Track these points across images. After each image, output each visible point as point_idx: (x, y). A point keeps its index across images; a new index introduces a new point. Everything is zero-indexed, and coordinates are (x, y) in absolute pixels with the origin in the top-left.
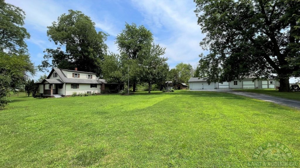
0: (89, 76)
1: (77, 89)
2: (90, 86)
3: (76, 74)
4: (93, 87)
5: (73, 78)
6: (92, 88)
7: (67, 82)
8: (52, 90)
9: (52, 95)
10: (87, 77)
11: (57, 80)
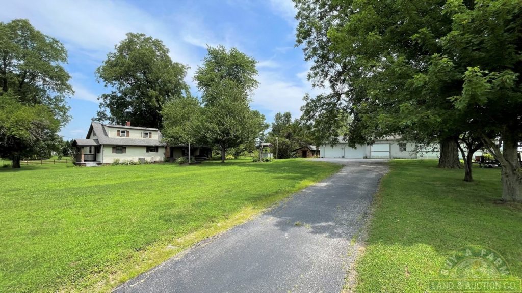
0: (146, 134)
1: (123, 154)
2: (145, 150)
3: (123, 132)
4: (152, 151)
5: (119, 137)
6: (150, 152)
7: (105, 143)
8: (83, 156)
9: (83, 162)
10: (143, 136)
11: (94, 140)
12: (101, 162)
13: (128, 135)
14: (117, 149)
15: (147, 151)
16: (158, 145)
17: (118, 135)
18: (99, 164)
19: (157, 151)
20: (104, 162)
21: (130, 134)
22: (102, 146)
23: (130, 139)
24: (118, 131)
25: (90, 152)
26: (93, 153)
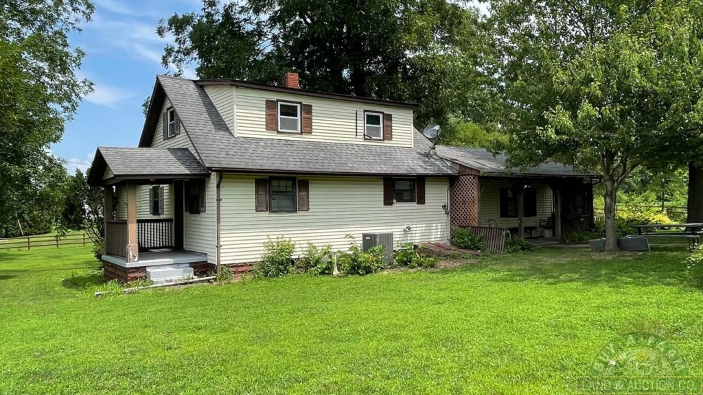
0: (372, 120)
1: (299, 213)
2: (378, 193)
3: (289, 111)
4: (401, 200)
5: (273, 135)
6: (398, 206)
7: (225, 163)
8: (133, 228)
9: (133, 261)
10: (361, 130)
11: (174, 151)
12: (212, 260)
13: (307, 128)
14: (273, 193)
15: (388, 202)
16: (421, 171)
17: (271, 125)
18: (203, 268)
19: (421, 201)
20: (226, 259)
21: (317, 122)
22: (214, 178)
23: (317, 146)
24: (270, 105)
25: (156, 208)
26: (167, 212)
